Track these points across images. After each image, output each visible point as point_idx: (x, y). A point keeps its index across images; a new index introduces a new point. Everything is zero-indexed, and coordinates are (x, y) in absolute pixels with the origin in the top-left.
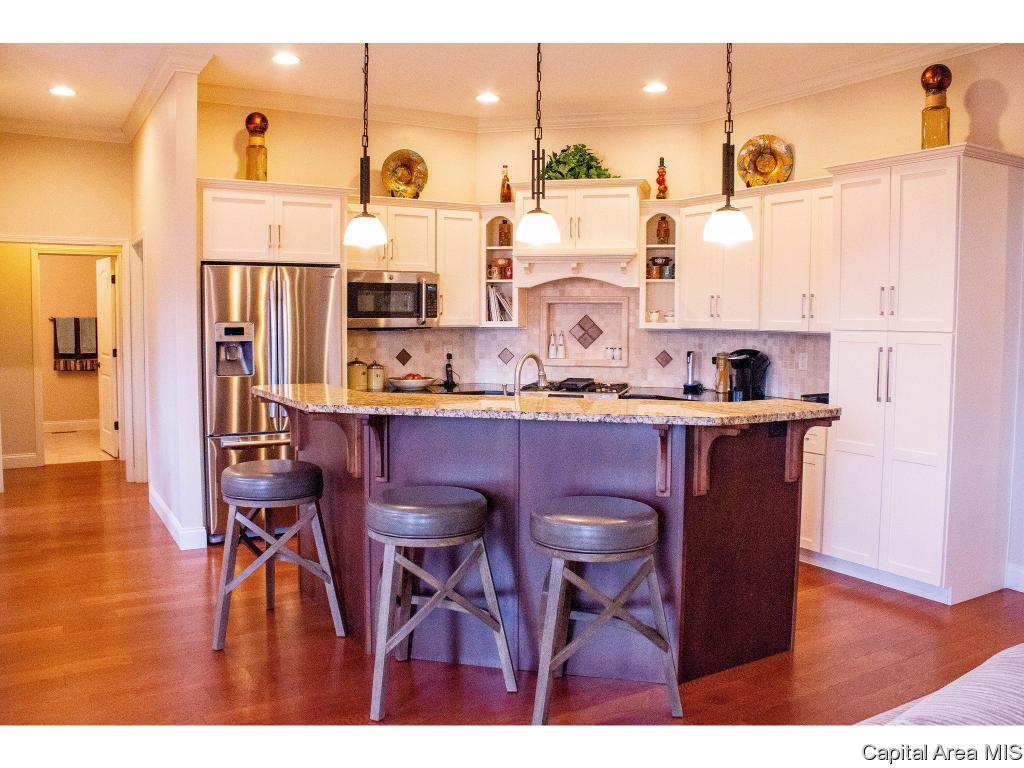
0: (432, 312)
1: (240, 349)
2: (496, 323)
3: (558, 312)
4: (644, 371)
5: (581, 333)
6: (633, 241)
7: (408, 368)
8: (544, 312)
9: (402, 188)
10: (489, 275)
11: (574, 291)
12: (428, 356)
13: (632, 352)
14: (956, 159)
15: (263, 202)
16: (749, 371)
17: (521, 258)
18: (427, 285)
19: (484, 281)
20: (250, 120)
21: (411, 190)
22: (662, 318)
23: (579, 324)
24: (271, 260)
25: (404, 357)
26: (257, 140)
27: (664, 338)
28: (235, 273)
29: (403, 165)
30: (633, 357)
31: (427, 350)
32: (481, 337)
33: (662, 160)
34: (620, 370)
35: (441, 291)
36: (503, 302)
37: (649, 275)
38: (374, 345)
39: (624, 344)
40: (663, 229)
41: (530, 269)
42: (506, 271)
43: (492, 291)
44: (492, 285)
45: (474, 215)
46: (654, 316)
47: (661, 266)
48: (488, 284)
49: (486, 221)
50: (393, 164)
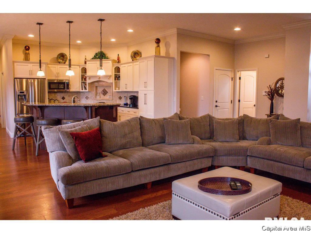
0: (68, 88)
1: (24, 96)
2: (84, 90)
3: (98, 88)
4: (116, 100)
5: (103, 92)
6: (111, 73)
7: (65, 101)
8: (95, 88)
9: (62, 61)
10: (82, 80)
11: (101, 83)
12: (69, 98)
13: (113, 96)
14: (154, 58)
15: (28, 65)
16: (133, 100)
17: (88, 76)
18: (67, 83)
19: (81, 81)
20: (25, 47)
21: (64, 62)
22: (119, 89)
23: (103, 91)
24: (30, 78)
25: (63, 98)
26: (27, 52)
27: (120, 93)
28: (24, 81)
29: (62, 56)
30: (114, 98)
31: (69, 97)
32: (82, 94)
33: (118, 55)
34: (111, 101)
35: (70, 84)
36: (85, 86)
37: (115, 80)
38: (56, 96)
39: (112, 95)
40: (118, 70)
41: (90, 78)
42: (85, 79)
43: (83, 83)
44: (83, 82)
45: (78, 67)
46: (117, 89)
47: (117, 77)
48: (82, 82)
49: (81, 68)
50: (59, 56)
